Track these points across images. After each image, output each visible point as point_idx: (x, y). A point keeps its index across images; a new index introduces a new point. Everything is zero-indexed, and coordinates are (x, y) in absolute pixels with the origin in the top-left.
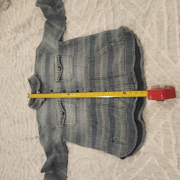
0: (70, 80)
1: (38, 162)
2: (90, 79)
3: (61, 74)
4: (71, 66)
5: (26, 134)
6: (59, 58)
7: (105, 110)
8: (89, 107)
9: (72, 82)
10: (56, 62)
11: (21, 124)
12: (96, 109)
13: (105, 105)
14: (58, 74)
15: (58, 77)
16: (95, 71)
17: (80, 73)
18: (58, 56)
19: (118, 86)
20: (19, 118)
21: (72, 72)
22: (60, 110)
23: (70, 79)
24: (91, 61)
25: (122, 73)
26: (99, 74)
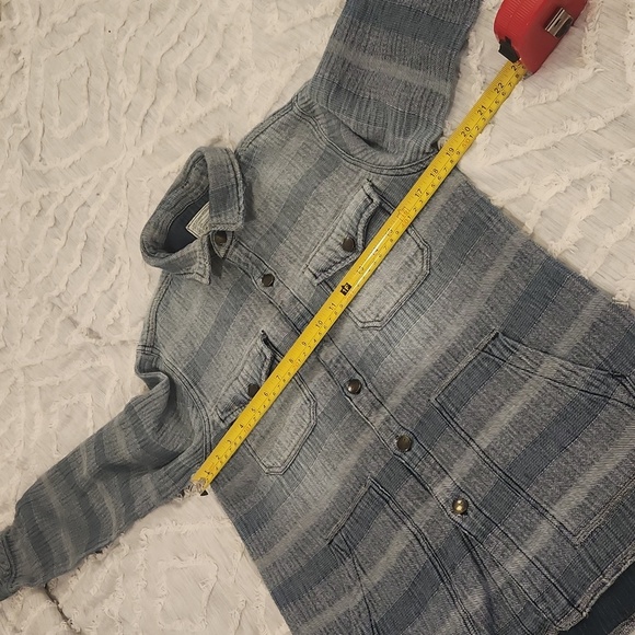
0: (360, 325)
1: (52, 410)
2: (437, 405)
3: (340, 266)
4: (404, 289)
5: (63, 287)
6: (371, 208)
7: (410, 554)
8: (361, 481)
9: (360, 334)
10: (351, 210)
11: (63, 238)
12: (383, 517)
13: (419, 537)
14: (330, 254)
15: (322, 265)
16: (475, 400)
17: (415, 343)
18: (376, 200)
19: (513, 534)
20: (66, 213)
21: (388, 307)
22: (251, 372)
23: (360, 318)
24: (490, 353)
25: (566, 524)
26: (481, 424)
